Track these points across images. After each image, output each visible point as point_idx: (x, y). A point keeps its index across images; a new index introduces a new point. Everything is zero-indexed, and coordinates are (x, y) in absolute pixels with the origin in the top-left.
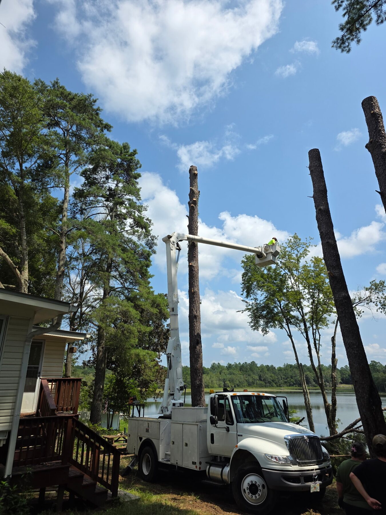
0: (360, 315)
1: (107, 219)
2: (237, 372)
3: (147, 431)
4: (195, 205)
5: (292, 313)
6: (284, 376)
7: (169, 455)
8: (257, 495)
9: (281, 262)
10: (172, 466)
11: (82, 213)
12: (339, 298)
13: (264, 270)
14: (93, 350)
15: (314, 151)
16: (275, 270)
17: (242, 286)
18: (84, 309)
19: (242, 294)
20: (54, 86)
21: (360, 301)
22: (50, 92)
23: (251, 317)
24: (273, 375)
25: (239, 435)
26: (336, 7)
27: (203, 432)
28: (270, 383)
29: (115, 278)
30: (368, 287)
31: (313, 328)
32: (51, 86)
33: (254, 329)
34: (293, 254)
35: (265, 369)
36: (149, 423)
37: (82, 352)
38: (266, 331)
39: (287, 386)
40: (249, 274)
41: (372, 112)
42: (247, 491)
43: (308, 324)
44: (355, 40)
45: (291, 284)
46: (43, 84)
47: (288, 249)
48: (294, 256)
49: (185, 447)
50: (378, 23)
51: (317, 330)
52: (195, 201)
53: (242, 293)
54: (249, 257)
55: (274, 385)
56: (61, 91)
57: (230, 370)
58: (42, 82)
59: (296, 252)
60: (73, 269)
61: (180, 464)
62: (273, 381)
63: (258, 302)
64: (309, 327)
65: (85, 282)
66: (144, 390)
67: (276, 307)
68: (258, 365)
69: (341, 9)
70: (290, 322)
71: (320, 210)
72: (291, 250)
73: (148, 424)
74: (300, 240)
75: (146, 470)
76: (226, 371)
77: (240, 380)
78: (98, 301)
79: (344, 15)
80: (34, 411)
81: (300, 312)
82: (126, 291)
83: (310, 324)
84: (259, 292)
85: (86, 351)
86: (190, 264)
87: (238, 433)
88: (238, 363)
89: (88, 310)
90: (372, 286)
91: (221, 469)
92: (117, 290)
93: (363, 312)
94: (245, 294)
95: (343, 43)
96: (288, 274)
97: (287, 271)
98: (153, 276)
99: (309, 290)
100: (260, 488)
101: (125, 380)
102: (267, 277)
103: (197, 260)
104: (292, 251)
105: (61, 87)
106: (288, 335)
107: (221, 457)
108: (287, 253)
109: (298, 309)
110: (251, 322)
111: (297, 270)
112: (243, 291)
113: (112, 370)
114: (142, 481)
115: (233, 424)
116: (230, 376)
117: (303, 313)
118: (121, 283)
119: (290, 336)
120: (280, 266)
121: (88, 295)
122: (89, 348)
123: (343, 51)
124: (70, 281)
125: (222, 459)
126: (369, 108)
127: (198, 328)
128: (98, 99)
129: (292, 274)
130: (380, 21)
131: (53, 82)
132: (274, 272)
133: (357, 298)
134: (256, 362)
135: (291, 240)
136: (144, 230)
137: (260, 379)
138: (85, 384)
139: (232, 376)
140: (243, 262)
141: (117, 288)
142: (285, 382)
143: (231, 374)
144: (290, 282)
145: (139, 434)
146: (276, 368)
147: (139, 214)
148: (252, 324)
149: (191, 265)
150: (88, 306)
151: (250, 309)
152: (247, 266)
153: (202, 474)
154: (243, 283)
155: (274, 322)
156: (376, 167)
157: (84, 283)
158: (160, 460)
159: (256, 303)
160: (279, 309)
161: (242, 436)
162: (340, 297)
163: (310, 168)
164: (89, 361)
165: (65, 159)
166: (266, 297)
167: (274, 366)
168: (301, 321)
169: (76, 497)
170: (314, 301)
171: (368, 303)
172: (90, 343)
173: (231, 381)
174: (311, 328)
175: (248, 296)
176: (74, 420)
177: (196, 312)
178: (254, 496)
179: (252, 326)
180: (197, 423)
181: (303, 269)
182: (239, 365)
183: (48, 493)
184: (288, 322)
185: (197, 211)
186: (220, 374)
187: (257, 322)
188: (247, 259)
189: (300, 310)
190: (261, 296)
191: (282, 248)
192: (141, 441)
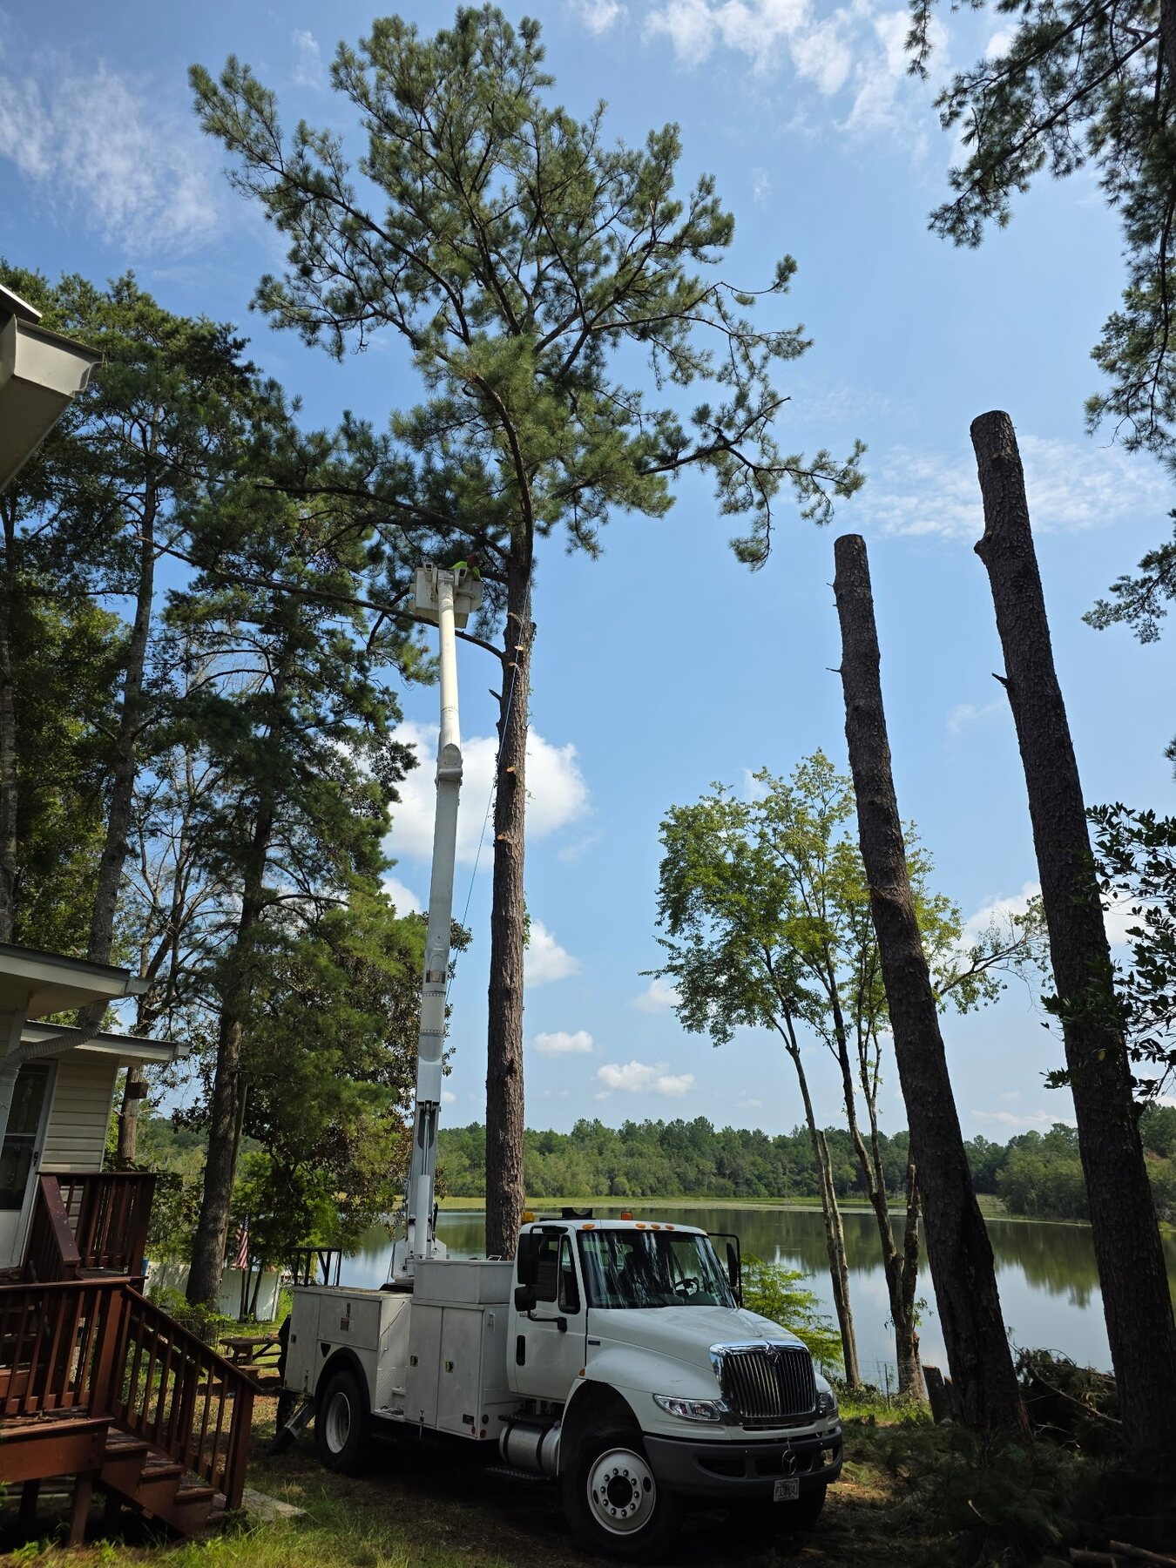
0: (995, 996)
1: (263, 689)
2: (648, 1149)
3: (345, 1325)
4: (521, 666)
5: (801, 982)
6: (793, 1165)
7: (402, 1396)
8: (628, 1508)
9: (774, 830)
10: (409, 1428)
11: (188, 669)
12: (895, 960)
13: (725, 852)
14: (207, 1078)
15: (850, 542)
16: (758, 852)
17: (660, 897)
18: (182, 954)
19: (659, 923)
20: (118, 292)
21: (996, 954)
22: (106, 313)
23: (683, 992)
24: (759, 1160)
25: (591, 1343)
26: (942, 116)
27: (497, 1330)
28: (748, 1183)
29: (280, 866)
30: (1022, 914)
31: (859, 1029)
32: (111, 293)
33: (690, 1027)
34: (809, 810)
35: (738, 1143)
36: (351, 1302)
37: (173, 1085)
38: (724, 1032)
39: (802, 1195)
40: (682, 864)
41: (995, 456)
42: (603, 1497)
43: (847, 1018)
44: (996, 214)
45: (800, 898)
46: (86, 290)
47: (799, 795)
48: (813, 815)
49: (445, 1374)
50: (1057, 174)
51: (871, 1036)
52: (521, 652)
53: (658, 918)
54: (683, 813)
55: (763, 1190)
56: (141, 312)
57: (629, 1143)
58: (82, 284)
59: (819, 804)
60: (153, 833)
61: (430, 1422)
62: (759, 1178)
63: (704, 947)
64: (849, 1027)
65: (188, 873)
66: (357, 1200)
67: (755, 963)
68: (717, 1130)
69: (958, 123)
70: (796, 1011)
71: (856, 709)
72: (806, 797)
73: (349, 1306)
74: (831, 769)
75: (335, 1438)
76: (619, 1147)
77: (660, 1174)
78: (226, 933)
79: (968, 139)
80: (15, 1265)
81: (824, 980)
82: (313, 905)
83: (853, 1015)
84: (708, 919)
85: (185, 1080)
86: (500, 837)
87: (591, 1337)
88: (654, 1122)
89: (194, 956)
90: (1032, 909)
91: (537, 1437)
92: (283, 902)
93: (1005, 987)
94: (667, 922)
95: (961, 220)
96: (793, 868)
97: (790, 858)
98: (394, 863)
99: (853, 918)
100: (638, 1488)
101: (301, 1169)
102: (733, 875)
103: (520, 826)
104: (809, 800)
105: (139, 299)
106: (788, 1047)
107: (544, 1403)
108: (794, 806)
109: (820, 971)
110: (684, 1006)
111: (821, 856)
112: (661, 913)
113: (262, 1139)
114: (323, 1470)
115: (576, 1310)
116: (630, 1162)
117: (833, 982)
118: (298, 880)
119: (794, 1051)
120: (772, 842)
121: (198, 910)
122: (195, 1073)
123: (959, 242)
124: (144, 867)
125: (549, 1408)
126: (989, 445)
127: (513, 1026)
128: (249, 340)
129: (806, 868)
130: (1062, 167)
131: (116, 283)
132: (753, 860)
133: (989, 946)
134: (710, 1121)
135: (805, 767)
136: (371, 727)
137: (721, 1174)
138: (175, 1181)
139: (637, 1160)
140: (664, 826)
141: (284, 898)
142: (795, 1181)
143: (632, 1155)
144: (800, 892)
145: (322, 1336)
146: (770, 1139)
147: (359, 676)
148: (686, 1013)
149: (503, 841)
150: (196, 946)
151: (682, 967)
152: (675, 840)
153: (489, 1450)
154: (663, 890)
155: (749, 1009)
156: (998, 608)
157: (187, 879)
158: (377, 1411)
159: (699, 951)
160: (766, 969)
161: (598, 1343)
162: (897, 957)
163: (836, 587)
164: (192, 1111)
165: (142, 510)
166: (727, 934)
167: (765, 1132)
168: (826, 1007)
169: (123, 1508)
170: (865, 948)
171: (1019, 962)
172: (198, 1057)
173: (632, 1175)
174: (855, 1030)
175: (675, 928)
176: (126, 1295)
177: (511, 979)
178: (619, 1510)
179: (684, 1019)
180: (481, 1307)
181: (838, 854)
182: (659, 1129)
183: (45, 1500)
184: (790, 1010)
185: (526, 684)
186: (601, 1154)
187: (701, 1006)
188: (677, 818)
189: (826, 975)
190: (712, 929)
191: (780, 790)
192: (325, 1356)
